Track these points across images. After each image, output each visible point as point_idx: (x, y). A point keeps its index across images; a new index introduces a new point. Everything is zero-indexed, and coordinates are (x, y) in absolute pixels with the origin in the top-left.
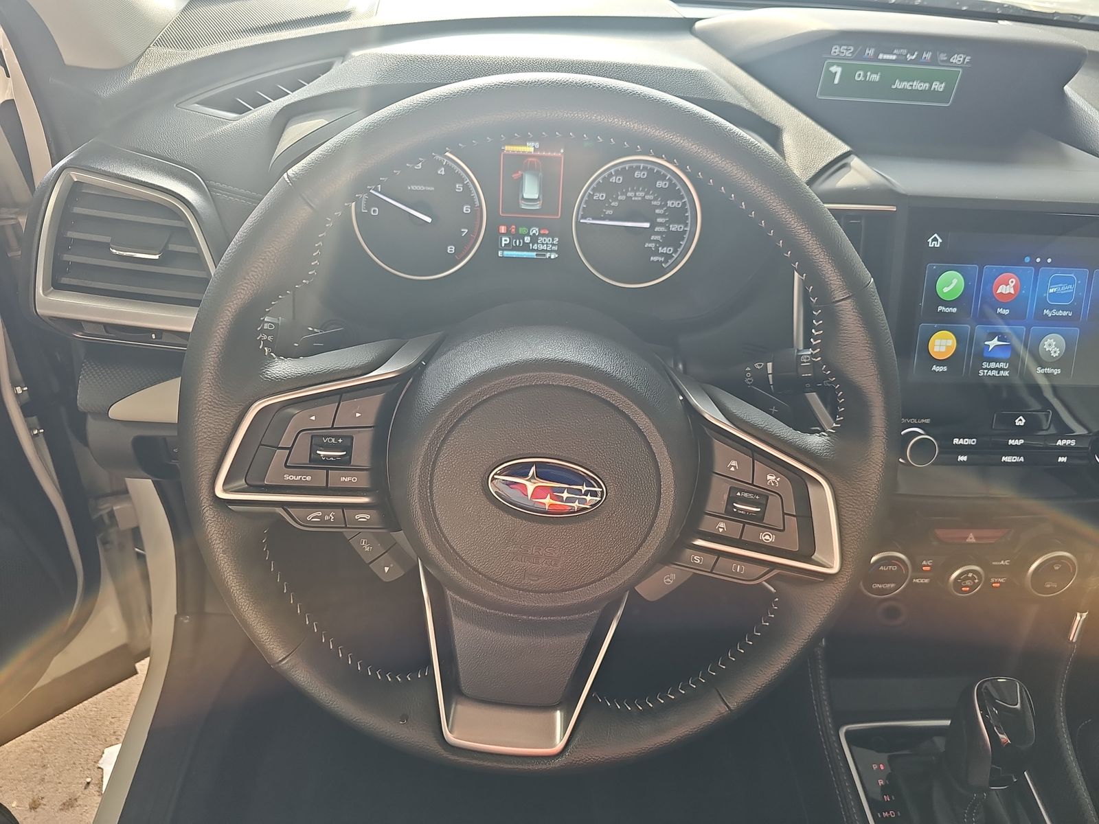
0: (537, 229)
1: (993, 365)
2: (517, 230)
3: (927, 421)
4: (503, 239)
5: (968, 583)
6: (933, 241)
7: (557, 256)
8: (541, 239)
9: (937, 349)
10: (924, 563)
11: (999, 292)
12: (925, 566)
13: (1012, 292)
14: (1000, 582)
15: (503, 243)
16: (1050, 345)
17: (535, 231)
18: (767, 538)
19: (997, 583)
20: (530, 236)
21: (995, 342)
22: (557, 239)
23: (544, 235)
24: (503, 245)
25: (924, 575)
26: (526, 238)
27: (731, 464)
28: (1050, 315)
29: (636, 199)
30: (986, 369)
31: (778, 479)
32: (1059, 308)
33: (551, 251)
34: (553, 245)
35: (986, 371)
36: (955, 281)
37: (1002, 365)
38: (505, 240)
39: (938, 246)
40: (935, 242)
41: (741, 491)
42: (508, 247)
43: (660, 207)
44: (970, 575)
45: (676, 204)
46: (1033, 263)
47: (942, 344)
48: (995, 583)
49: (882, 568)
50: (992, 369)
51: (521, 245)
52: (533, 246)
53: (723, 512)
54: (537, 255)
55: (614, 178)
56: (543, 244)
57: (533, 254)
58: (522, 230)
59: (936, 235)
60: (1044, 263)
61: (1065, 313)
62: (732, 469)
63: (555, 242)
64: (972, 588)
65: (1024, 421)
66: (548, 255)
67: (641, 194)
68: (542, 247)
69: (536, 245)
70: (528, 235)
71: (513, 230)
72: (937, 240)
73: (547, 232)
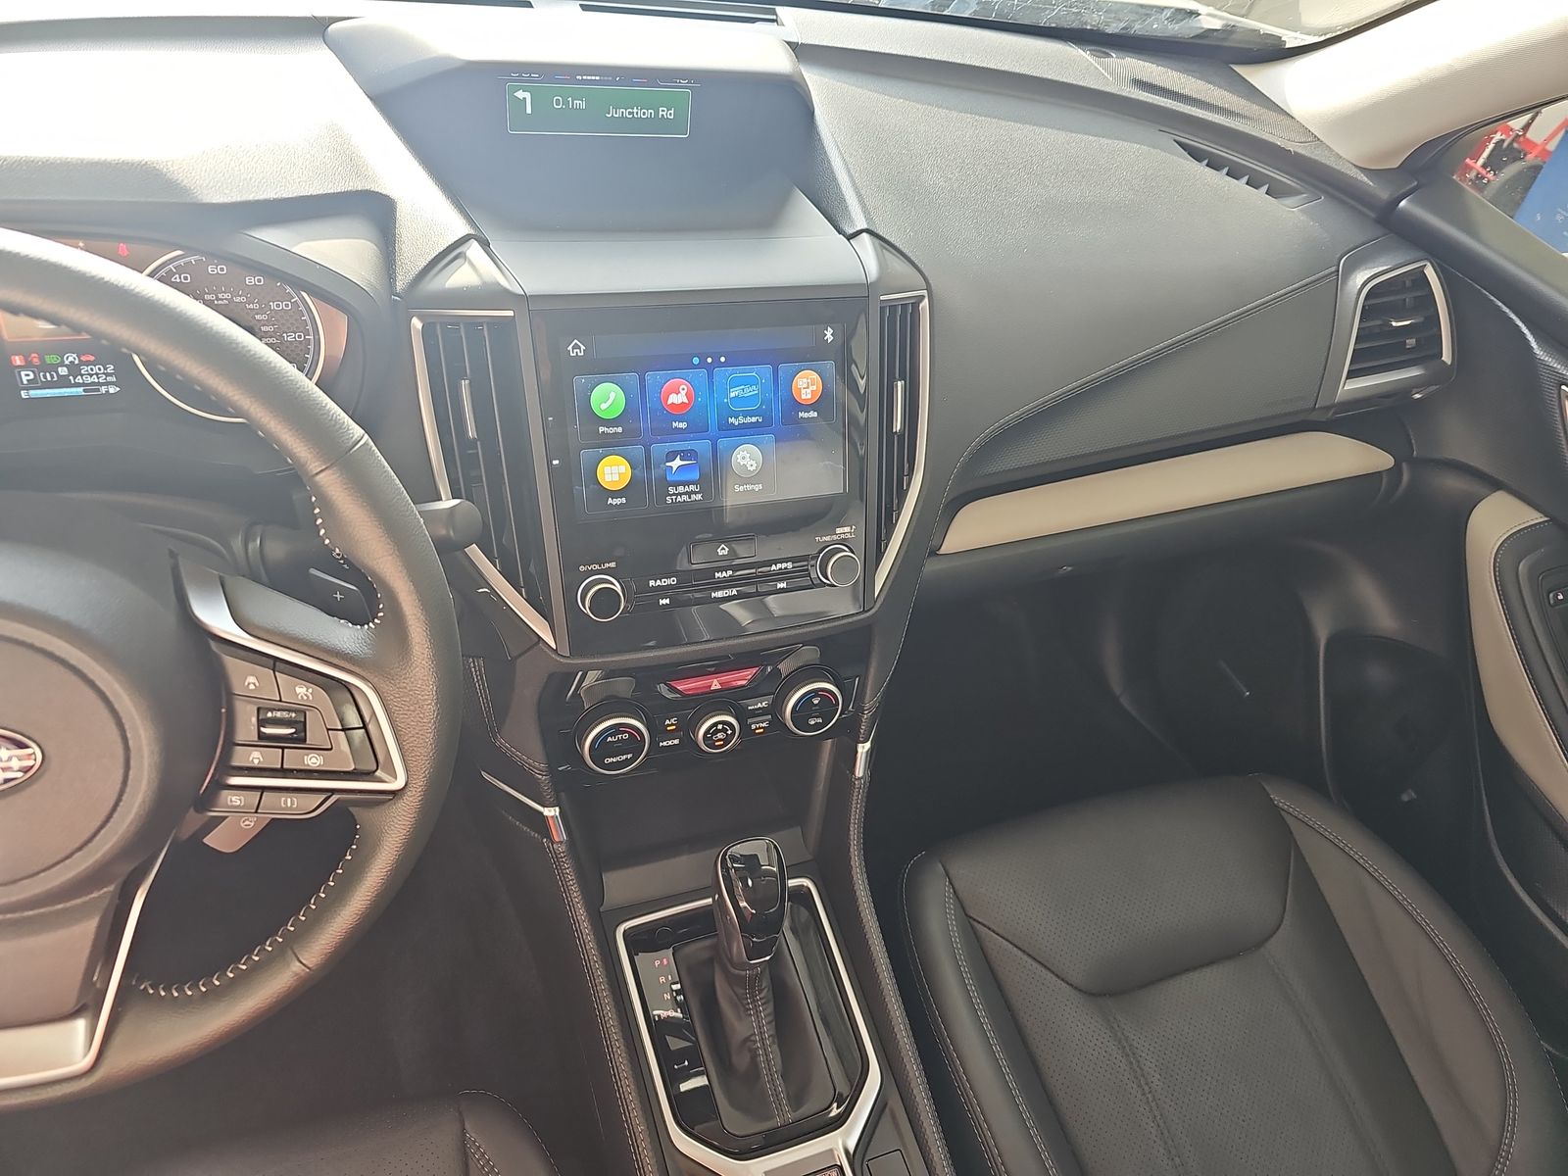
0: (75, 355)
1: (681, 489)
2: (42, 359)
3: (613, 565)
4: (23, 373)
5: (720, 736)
6: (573, 348)
7: (118, 389)
8: (85, 369)
9: (608, 478)
10: (667, 722)
11: (669, 402)
12: (669, 725)
13: (686, 401)
14: (762, 728)
15: (25, 379)
16: (743, 458)
17: (71, 358)
18: (313, 761)
19: (760, 728)
20: (66, 366)
21: (677, 463)
22: (112, 367)
23: (87, 363)
24: (25, 382)
25: (671, 735)
26: (60, 369)
27: (249, 681)
28: (737, 424)
29: (220, 302)
30: (674, 494)
31: (310, 690)
32: (746, 414)
33: (107, 384)
34: (107, 375)
35: (674, 497)
36: (612, 396)
37: (692, 487)
38: (26, 376)
39: (582, 354)
40: (576, 349)
41: (272, 710)
42: (33, 384)
43: (261, 311)
44: (720, 727)
45: (282, 306)
46: (703, 365)
47: (614, 472)
48: (756, 729)
49: (609, 739)
50: (681, 494)
51: (55, 379)
52: (74, 379)
53: (256, 739)
54: (84, 390)
55: (177, 276)
56: (91, 375)
57: (80, 391)
58: (51, 359)
59: (576, 341)
60: (717, 364)
61: (754, 419)
62: (252, 687)
63: (109, 371)
64: (726, 741)
65: (727, 549)
66: (103, 389)
67: (226, 296)
68: (90, 380)
69: (79, 377)
70: (62, 364)
71: (35, 360)
72: (580, 348)
73: (92, 358)
